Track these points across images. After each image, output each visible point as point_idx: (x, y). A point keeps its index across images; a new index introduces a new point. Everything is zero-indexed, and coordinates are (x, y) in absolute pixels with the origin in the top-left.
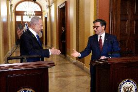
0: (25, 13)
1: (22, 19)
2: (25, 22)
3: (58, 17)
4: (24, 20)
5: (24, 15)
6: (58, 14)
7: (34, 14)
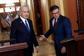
0: (6, 5)
1: (4, 10)
2: (7, 13)
3: (33, 5)
4: (6, 11)
5: (6, 7)
6: (33, 3)
7: (14, 5)
